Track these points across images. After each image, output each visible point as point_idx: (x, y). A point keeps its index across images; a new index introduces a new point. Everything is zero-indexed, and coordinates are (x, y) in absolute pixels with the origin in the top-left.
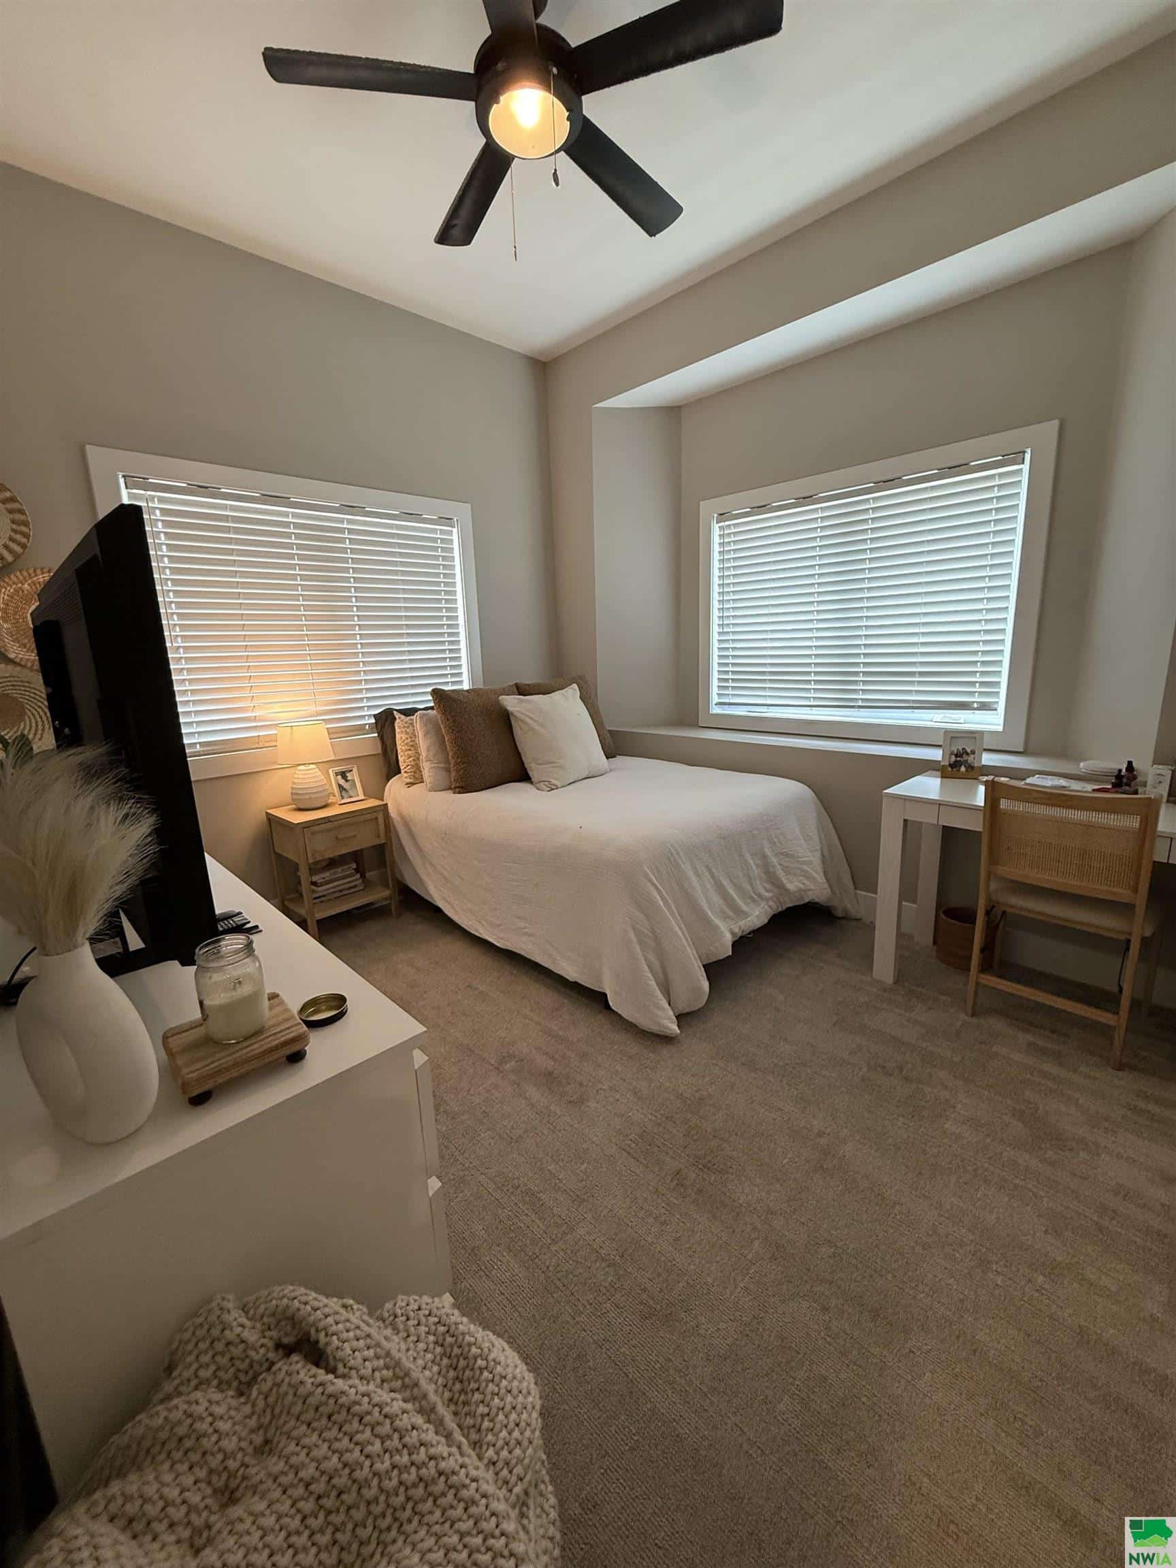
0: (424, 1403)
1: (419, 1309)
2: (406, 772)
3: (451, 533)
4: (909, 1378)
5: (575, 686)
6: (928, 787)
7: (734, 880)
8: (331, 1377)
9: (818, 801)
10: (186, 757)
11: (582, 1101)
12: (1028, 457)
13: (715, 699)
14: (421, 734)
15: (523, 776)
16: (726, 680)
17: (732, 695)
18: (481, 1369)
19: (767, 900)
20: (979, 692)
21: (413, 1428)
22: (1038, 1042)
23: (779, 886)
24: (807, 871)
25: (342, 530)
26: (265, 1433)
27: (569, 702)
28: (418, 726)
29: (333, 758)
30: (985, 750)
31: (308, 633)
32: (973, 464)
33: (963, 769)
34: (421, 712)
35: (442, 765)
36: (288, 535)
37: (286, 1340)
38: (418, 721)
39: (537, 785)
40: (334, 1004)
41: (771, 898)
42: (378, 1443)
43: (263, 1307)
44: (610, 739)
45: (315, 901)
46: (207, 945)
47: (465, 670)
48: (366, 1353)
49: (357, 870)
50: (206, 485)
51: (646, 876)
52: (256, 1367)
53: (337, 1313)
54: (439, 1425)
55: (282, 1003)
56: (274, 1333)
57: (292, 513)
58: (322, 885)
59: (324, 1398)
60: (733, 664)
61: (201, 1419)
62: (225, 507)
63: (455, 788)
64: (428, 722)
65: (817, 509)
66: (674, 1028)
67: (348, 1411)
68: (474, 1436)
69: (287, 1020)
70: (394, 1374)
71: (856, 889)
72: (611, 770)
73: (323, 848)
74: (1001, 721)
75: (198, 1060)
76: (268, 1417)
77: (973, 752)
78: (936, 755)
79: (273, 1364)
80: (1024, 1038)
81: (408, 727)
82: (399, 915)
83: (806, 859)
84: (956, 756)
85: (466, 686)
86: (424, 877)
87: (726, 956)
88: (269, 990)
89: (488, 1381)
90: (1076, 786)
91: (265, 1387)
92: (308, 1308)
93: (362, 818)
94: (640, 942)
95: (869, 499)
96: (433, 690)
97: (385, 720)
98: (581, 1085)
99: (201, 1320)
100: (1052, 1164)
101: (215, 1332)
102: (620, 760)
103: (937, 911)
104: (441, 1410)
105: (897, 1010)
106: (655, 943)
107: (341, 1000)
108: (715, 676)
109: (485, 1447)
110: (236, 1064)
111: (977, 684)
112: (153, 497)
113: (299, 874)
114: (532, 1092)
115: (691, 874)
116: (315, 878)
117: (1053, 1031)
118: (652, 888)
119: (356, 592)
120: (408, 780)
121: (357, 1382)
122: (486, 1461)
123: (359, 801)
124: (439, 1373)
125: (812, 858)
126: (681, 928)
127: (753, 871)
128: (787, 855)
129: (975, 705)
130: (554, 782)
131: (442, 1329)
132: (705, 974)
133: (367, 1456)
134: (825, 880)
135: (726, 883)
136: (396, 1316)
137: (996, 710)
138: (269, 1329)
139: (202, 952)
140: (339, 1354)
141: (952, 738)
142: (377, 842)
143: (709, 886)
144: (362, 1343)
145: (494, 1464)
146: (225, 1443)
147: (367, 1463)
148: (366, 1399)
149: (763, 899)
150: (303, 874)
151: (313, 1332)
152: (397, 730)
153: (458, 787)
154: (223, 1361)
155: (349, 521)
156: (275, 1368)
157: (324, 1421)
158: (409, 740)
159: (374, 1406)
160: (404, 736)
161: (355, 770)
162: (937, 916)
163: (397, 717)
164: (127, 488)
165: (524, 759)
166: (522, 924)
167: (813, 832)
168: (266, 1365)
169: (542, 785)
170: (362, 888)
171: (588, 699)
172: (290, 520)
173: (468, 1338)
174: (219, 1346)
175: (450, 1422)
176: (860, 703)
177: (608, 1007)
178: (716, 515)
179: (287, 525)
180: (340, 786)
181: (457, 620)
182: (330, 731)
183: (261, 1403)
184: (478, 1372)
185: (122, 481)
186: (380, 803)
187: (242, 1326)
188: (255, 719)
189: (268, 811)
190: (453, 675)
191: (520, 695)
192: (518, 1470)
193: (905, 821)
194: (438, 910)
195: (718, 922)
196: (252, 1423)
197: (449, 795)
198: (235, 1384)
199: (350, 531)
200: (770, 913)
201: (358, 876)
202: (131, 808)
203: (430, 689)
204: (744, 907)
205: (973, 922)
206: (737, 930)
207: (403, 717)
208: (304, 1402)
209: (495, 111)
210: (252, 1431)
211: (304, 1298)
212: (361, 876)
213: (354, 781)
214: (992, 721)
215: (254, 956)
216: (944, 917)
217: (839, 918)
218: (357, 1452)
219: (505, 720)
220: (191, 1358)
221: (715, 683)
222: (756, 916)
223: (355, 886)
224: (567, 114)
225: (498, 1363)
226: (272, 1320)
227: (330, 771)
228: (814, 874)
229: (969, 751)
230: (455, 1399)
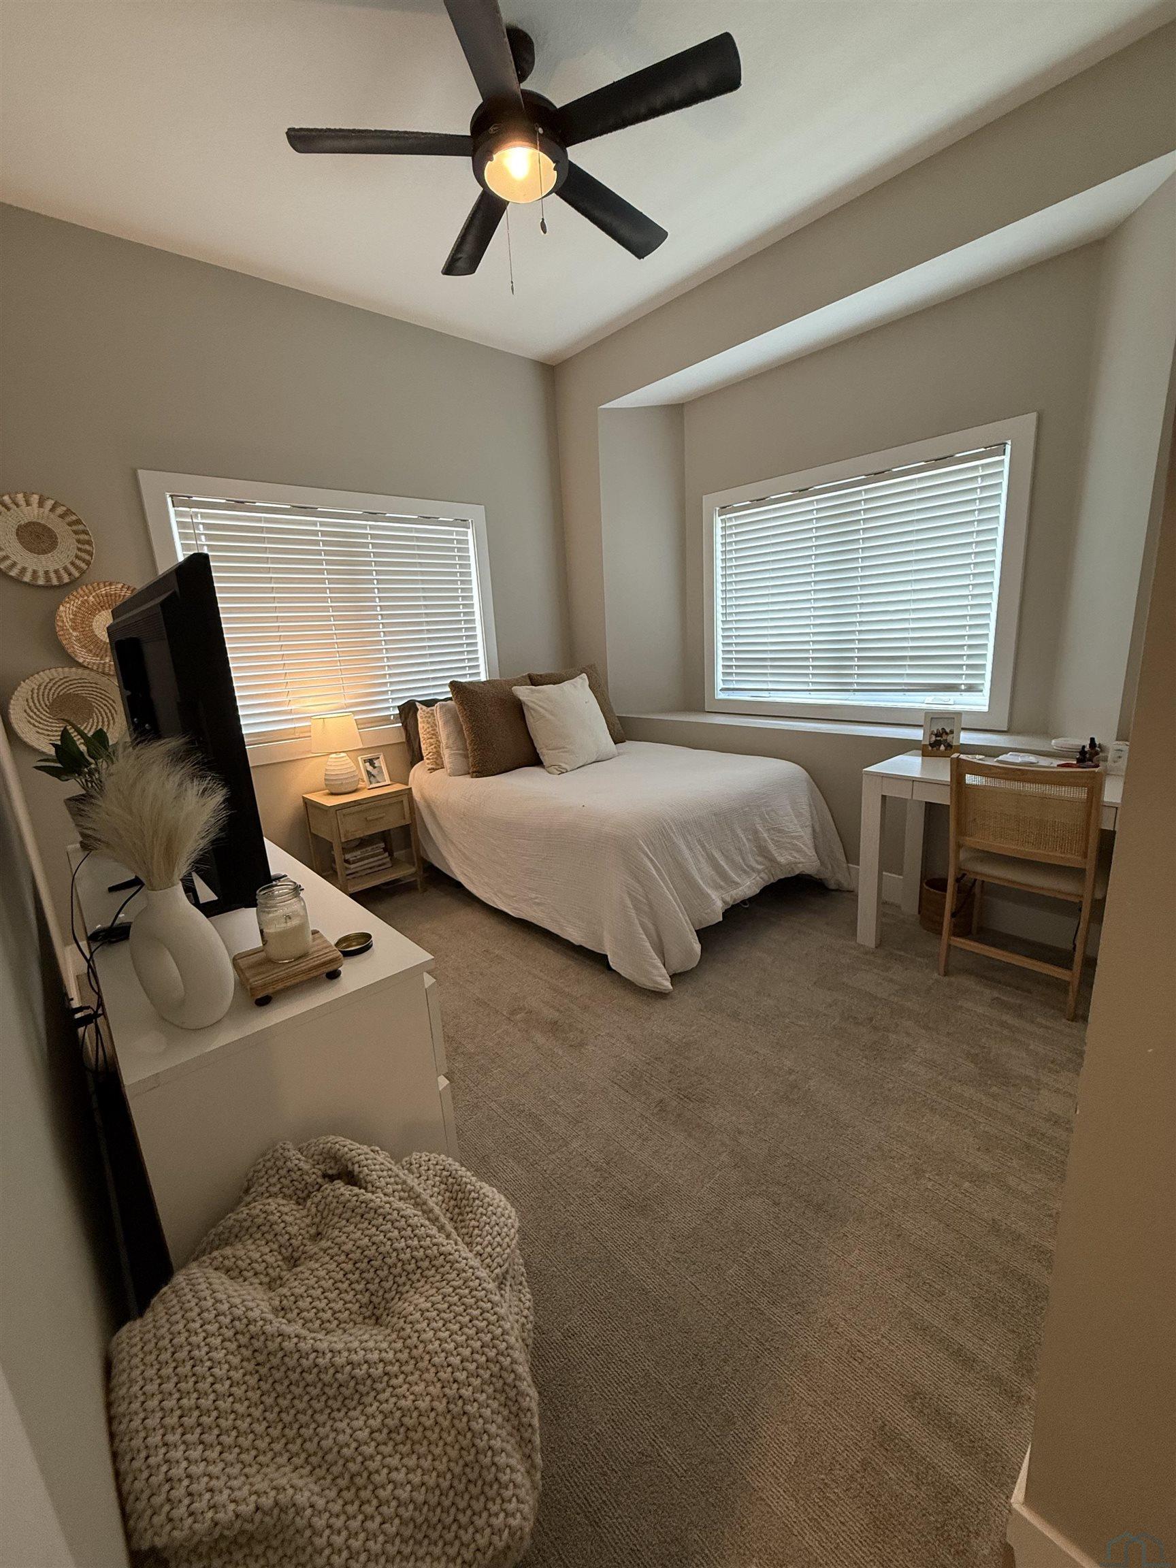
0: (431, 1215)
1: (429, 1160)
2: (428, 759)
3: (466, 534)
4: (840, 1254)
5: (584, 675)
6: (910, 765)
7: (725, 853)
8: (363, 1191)
9: (811, 780)
10: (245, 746)
11: (582, 1044)
12: (1008, 448)
13: (720, 684)
14: (440, 723)
15: (534, 760)
16: (730, 667)
17: (736, 681)
18: (474, 1199)
19: (759, 872)
20: (966, 675)
21: (422, 1226)
22: (1002, 998)
23: (772, 860)
24: (797, 845)
25: (364, 536)
26: (318, 1227)
27: (578, 691)
28: (438, 715)
29: (361, 746)
30: (963, 729)
31: (336, 632)
32: (958, 455)
33: (942, 748)
34: (441, 703)
35: (461, 752)
36: (316, 543)
37: (330, 1172)
38: (438, 711)
39: (550, 769)
40: (363, 940)
41: (763, 870)
42: (396, 1232)
43: (313, 1149)
44: (619, 725)
45: (348, 877)
46: (264, 889)
47: (481, 662)
48: (388, 1179)
49: (385, 850)
50: (242, 500)
51: (641, 849)
52: (310, 1188)
53: (367, 1154)
54: (441, 1228)
55: (322, 936)
56: (322, 1167)
57: (320, 522)
58: (354, 862)
59: (358, 1203)
60: (736, 651)
61: (273, 1213)
62: (259, 520)
63: (473, 772)
64: (448, 711)
65: (813, 501)
66: (667, 984)
67: (375, 1212)
68: (467, 1239)
69: (326, 948)
70: (409, 1196)
71: (848, 862)
72: (619, 754)
73: (354, 828)
74: (987, 702)
75: (260, 974)
76: (319, 1218)
77: (952, 732)
78: (917, 734)
79: (321, 1186)
80: (989, 993)
81: (429, 717)
82: (425, 890)
83: (797, 834)
84: (937, 735)
85: (483, 678)
86: (445, 854)
87: (717, 922)
88: (312, 928)
89: (478, 1207)
90: (1044, 762)
91: (316, 1200)
92: (346, 1149)
93: (388, 802)
94: (636, 908)
95: (861, 491)
96: (451, 683)
97: (408, 711)
98: (582, 1032)
99: (269, 1156)
100: (994, 1096)
101: (280, 1163)
102: (628, 745)
103: (921, 883)
104: (443, 1220)
105: (875, 971)
106: (650, 910)
107: (368, 937)
108: (719, 663)
109: (474, 1245)
110: (288, 977)
111: (964, 667)
112: (197, 513)
113: (333, 853)
114: (540, 1038)
115: (683, 847)
116: (348, 856)
117: (1017, 988)
118: (646, 859)
119: (379, 592)
120: (430, 766)
121: (382, 1195)
122: (474, 1252)
123: (386, 785)
124: (443, 1202)
125: (803, 834)
126: (672, 895)
127: (744, 845)
128: (780, 831)
129: (963, 687)
130: (564, 765)
131: (445, 1173)
132: (697, 938)
133: (389, 1239)
134: (814, 853)
135: (717, 855)
136: (411, 1164)
137: (981, 691)
138: (318, 1164)
139: (262, 893)
140: (369, 1178)
141: (932, 718)
142: (403, 823)
143: (700, 858)
144: (385, 1173)
145: (481, 1255)
146: (289, 1229)
147: (389, 1243)
148: (388, 1205)
149: (754, 871)
150: (337, 852)
151: (350, 1164)
152: (420, 720)
153: (475, 772)
154: (286, 1182)
155: (372, 527)
156: (322, 1189)
157: (358, 1218)
158: (431, 729)
159: (394, 1210)
160: (426, 726)
161: (382, 757)
162: (921, 887)
163: (419, 707)
164: (174, 506)
165: (536, 745)
166: (533, 895)
167: (805, 809)
168: (317, 1187)
169: (552, 769)
170: (390, 865)
171: (597, 687)
172: (318, 528)
173: (464, 1179)
174: (283, 1172)
175: (449, 1227)
176: (856, 687)
177: (609, 968)
178: (718, 509)
179: (315, 533)
180: (368, 773)
181: (474, 616)
182: (359, 722)
183: (314, 1210)
184: (471, 1201)
185: (169, 500)
186: (404, 787)
187: (299, 1159)
188: (290, 712)
189: (304, 796)
190: (470, 667)
191: (533, 685)
192: (499, 1260)
193: (884, 797)
194: (459, 885)
195: (709, 891)
196: (308, 1221)
197: (468, 780)
198: (295, 1197)
199: (373, 536)
200: (762, 884)
201: (387, 854)
202: (208, 784)
203: (448, 681)
204: (737, 879)
205: (945, 890)
206: (728, 899)
207: (424, 708)
208: (344, 1207)
209: (489, 168)
210: (308, 1226)
211: (342, 1143)
212: (389, 855)
213: (381, 767)
214: (979, 702)
215: (299, 897)
216: (927, 888)
217: (833, 890)
218: (381, 1237)
219: (518, 709)
220: (264, 1180)
221: (719, 670)
222: (748, 886)
223: (384, 864)
224: (554, 165)
225: (486, 1196)
226: (321, 1158)
227: (359, 758)
228: (805, 849)
229: (948, 731)
230: (455, 1218)
